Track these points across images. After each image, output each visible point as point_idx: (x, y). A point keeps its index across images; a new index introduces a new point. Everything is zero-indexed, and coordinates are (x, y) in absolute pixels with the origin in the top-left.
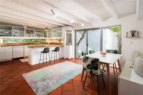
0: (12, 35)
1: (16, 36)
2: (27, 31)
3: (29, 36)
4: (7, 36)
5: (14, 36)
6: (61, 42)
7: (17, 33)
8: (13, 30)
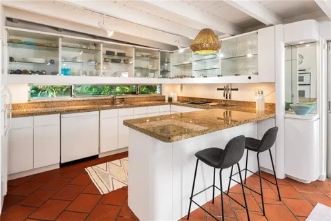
0: (60, 71)
1: (73, 74)
2: (108, 53)
3: (115, 75)
4: (41, 73)
5: (66, 72)
6: (233, 98)
7: (74, 60)
8: (62, 52)
